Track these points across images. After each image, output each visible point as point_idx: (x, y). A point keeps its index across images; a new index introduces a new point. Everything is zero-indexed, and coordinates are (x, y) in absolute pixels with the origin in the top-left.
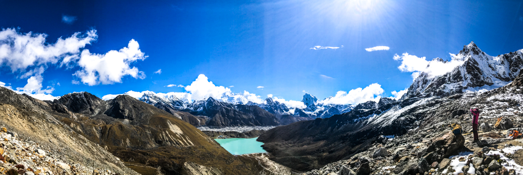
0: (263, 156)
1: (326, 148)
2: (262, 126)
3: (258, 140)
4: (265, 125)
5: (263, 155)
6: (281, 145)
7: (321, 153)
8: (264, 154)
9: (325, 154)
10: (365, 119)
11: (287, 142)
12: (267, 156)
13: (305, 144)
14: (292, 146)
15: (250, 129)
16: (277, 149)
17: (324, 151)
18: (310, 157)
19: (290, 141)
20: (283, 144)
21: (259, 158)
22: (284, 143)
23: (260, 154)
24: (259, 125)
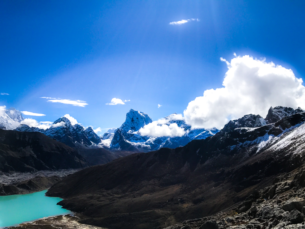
0: (65, 220)
1: (186, 195)
2: (51, 170)
3: (48, 194)
4: (58, 168)
5: (64, 218)
6: (99, 198)
7: (178, 204)
8: (68, 216)
9: (185, 206)
10: (250, 145)
11: (109, 192)
12: (73, 219)
13: (146, 192)
14: (120, 198)
15: (27, 177)
16: (92, 205)
17: (183, 202)
18: (159, 211)
19: (114, 190)
20: (104, 196)
21: (58, 223)
22: (105, 193)
23: (59, 218)
24: (45, 169)
